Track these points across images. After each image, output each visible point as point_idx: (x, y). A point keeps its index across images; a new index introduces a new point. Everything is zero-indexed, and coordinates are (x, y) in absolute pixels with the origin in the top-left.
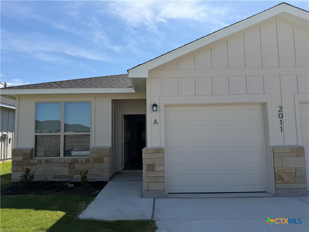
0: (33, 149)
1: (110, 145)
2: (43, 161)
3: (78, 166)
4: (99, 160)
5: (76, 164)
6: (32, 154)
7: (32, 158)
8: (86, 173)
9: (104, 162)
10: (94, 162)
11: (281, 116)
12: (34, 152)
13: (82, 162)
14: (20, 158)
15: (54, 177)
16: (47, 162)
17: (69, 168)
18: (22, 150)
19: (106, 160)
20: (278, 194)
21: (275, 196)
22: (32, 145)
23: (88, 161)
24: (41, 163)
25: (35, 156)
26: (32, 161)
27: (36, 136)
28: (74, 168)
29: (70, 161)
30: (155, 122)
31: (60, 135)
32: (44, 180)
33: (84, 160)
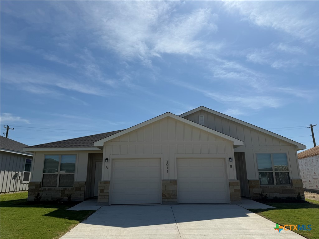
0: (41, 182)
1: (85, 180)
2: (47, 189)
3: (66, 192)
4: (79, 189)
5: (65, 191)
6: (40, 185)
7: (40, 187)
8: (70, 196)
9: (82, 190)
10: (76, 190)
11: (168, 165)
12: (41, 184)
13: (69, 190)
14: (34, 187)
15: (52, 198)
16: (49, 190)
17: (61, 193)
18: (35, 183)
19: (83, 189)
20: (163, 204)
21: (162, 205)
22: (41, 180)
23: (72, 189)
24: (45, 190)
25: (42, 186)
26: (40, 189)
27: (43, 174)
28: (64, 193)
29: (62, 189)
30: (107, 167)
31: (57, 174)
32: (46, 200)
33: (70, 189)
